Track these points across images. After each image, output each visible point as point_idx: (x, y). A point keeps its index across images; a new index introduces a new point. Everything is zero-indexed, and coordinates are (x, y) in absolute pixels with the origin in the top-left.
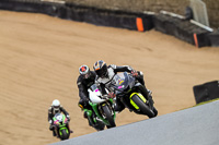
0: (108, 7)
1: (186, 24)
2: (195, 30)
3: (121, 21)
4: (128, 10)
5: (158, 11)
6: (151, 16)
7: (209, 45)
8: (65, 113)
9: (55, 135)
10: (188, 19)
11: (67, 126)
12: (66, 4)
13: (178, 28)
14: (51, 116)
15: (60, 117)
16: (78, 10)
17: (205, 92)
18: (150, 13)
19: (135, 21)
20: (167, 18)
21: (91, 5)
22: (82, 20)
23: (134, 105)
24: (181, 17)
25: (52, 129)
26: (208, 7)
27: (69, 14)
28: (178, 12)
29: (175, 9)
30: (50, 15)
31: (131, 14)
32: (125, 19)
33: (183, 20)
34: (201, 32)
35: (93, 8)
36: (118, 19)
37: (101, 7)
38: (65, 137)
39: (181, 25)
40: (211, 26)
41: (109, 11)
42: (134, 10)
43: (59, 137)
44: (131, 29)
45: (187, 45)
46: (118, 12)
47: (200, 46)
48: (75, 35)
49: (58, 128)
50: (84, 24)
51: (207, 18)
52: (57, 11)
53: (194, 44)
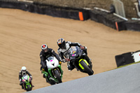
0: (61, 5)
1: (111, 15)
2: (116, 20)
3: (69, 14)
4: (74, 7)
5: (93, 7)
6: (88, 11)
7: (126, 29)
8: (29, 75)
9: (23, 88)
10: (112, 13)
11: (30, 83)
12: (34, 3)
13: (105, 19)
14: (21, 77)
15: (26, 77)
16: (42, 7)
17: (123, 60)
18: (87, 9)
19: (78, 14)
20: (98, 12)
21: (50, 4)
22: (44, 14)
23: (81, 67)
24: (107, 11)
25: (21, 85)
26: (125, 5)
27: (36, 9)
28: (105, 8)
29: (104, 6)
30: (23, 10)
31: (75, 9)
32: (71, 12)
33: (108, 13)
34: (120, 21)
35: (51, 6)
36: (67, 13)
37: (56, 5)
38: (29, 90)
39: (108, 16)
40: (127, 17)
41: (61, 8)
42: (77, 7)
43: (26, 89)
44: (75, 19)
45: (111, 29)
46: (67, 8)
47: (120, 30)
48: (40, 23)
49: (25, 84)
50: (45, 16)
51: (124, 12)
52: (28, 7)
53: (115, 29)
